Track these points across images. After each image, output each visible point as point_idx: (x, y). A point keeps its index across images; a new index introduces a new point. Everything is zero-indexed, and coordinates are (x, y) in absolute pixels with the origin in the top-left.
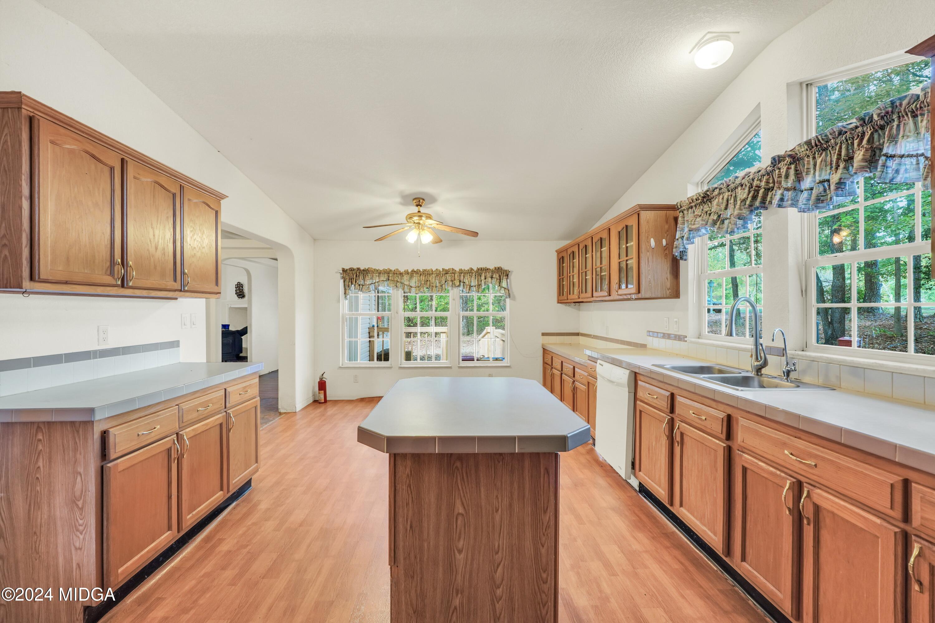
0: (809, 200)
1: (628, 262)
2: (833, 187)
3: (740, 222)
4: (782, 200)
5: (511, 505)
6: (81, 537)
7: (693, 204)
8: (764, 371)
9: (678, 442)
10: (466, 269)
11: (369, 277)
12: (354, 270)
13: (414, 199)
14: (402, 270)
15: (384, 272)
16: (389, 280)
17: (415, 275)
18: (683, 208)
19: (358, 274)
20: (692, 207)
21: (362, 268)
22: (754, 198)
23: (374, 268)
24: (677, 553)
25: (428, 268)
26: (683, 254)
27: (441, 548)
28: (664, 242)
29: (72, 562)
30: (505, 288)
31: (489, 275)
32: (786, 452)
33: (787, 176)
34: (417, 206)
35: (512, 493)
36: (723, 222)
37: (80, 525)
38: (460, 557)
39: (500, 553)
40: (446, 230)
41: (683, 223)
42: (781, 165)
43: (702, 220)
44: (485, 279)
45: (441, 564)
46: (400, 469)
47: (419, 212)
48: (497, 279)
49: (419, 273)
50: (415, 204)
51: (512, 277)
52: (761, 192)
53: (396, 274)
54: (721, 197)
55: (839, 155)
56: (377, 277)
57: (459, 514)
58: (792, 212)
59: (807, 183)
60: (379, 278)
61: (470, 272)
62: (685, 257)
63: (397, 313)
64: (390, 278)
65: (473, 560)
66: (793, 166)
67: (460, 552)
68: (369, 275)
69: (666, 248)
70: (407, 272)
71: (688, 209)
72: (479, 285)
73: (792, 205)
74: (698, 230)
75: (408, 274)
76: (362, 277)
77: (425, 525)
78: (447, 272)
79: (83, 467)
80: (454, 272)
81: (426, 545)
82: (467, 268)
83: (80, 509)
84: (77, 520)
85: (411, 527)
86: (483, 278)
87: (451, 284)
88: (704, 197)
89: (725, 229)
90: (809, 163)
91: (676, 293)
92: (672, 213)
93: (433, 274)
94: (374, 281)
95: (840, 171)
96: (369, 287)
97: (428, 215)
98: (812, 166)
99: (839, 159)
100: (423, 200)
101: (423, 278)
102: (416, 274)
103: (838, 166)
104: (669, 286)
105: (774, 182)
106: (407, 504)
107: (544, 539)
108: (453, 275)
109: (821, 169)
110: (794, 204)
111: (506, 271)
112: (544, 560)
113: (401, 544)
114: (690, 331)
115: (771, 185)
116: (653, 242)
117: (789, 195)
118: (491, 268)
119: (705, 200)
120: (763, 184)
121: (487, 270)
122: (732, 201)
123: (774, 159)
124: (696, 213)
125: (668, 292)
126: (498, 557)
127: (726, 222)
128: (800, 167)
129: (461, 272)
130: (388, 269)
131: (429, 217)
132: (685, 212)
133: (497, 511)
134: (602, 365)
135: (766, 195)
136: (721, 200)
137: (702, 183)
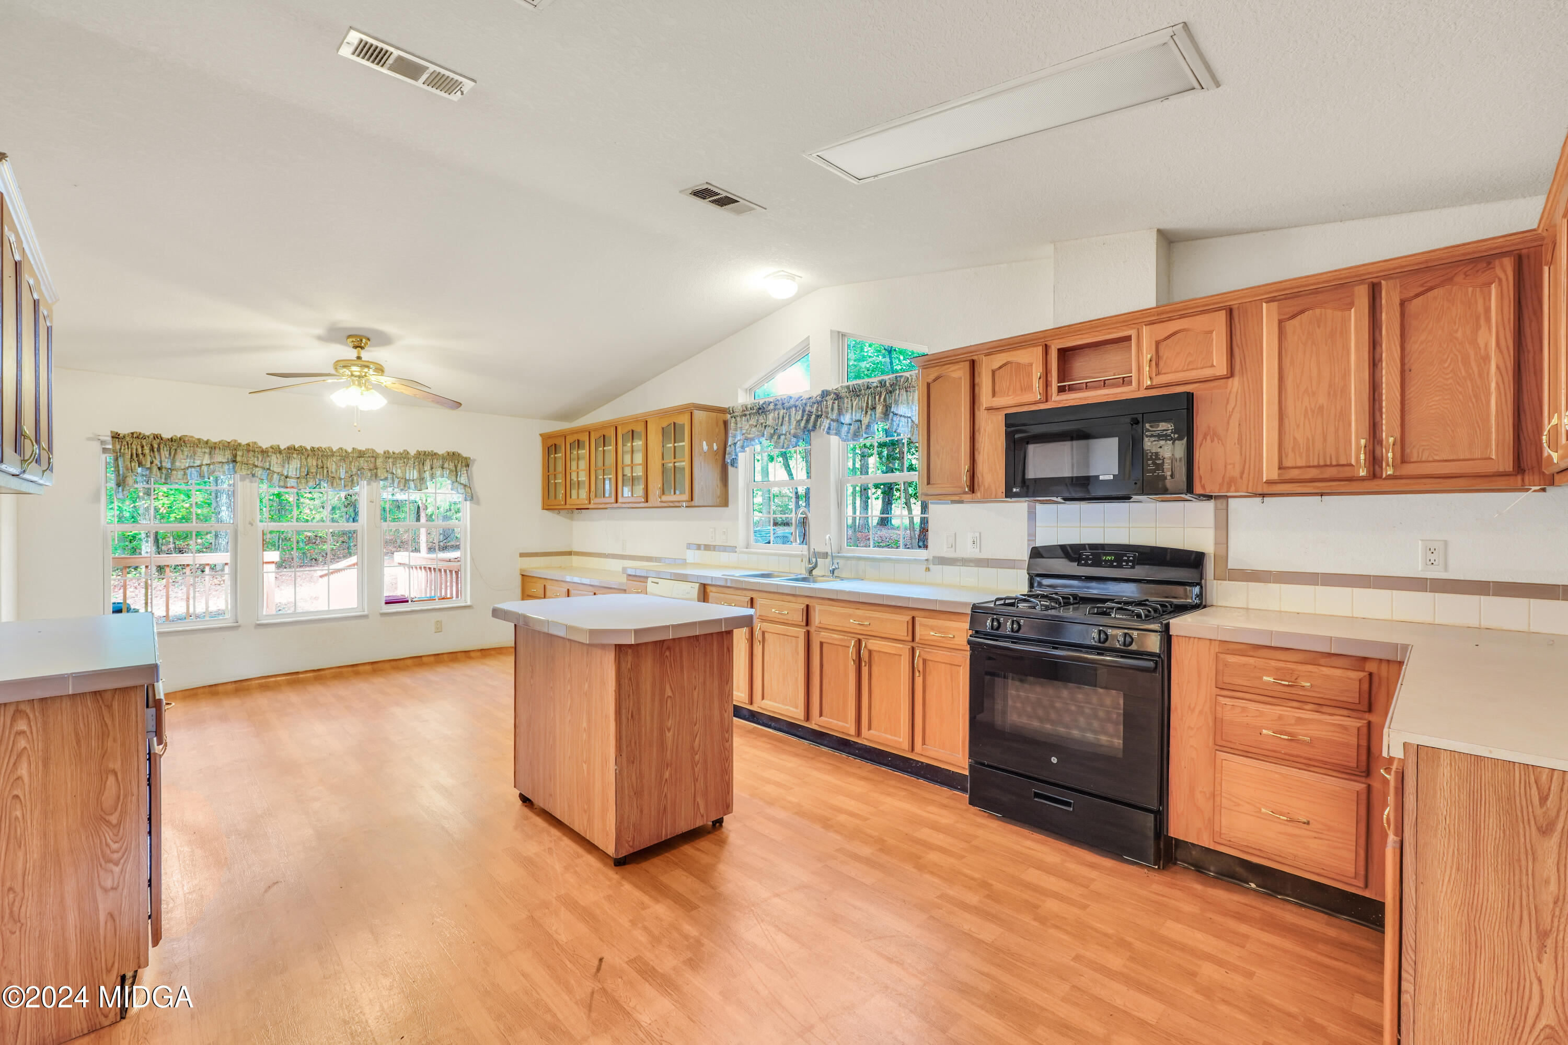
0: (848, 432)
1: (676, 464)
2: (864, 427)
3: (794, 440)
4: (829, 428)
5: (704, 683)
6: (117, 870)
7: (747, 413)
8: (814, 572)
9: (760, 641)
10: (397, 452)
11: (186, 453)
12: (144, 437)
13: (349, 336)
14: (265, 445)
15: (224, 446)
16: (234, 461)
17: (295, 456)
18: (736, 414)
19: (156, 446)
20: (745, 415)
21: (166, 435)
22: (808, 421)
23: (197, 437)
24: (764, 739)
25: (324, 445)
26: (734, 462)
27: (655, 730)
28: (715, 447)
29: (97, 915)
30: (465, 486)
31: (438, 464)
32: (851, 621)
33: (832, 409)
34: (355, 347)
35: (705, 672)
36: (779, 437)
37: (113, 852)
38: (669, 735)
39: (697, 725)
40: (404, 392)
41: (736, 430)
42: (828, 398)
43: (758, 431)
44: (432, 468)
45: (655, 745)
46: (623, 665)
47: (359, 358)
48: (451, 471)
49: (306, 454)
50: (351, 345)
51: (475, 468)
52: (813, 417)
53: (254, 451)
54: (777, 412)
55: (867, 403)
56: (207, 456)
57: (668, 697)
58: (834, 439)
59: (846, 418)
60: (211, 458)
61: (404, 456)
62: (735, 465)
63: (251, 524)
64: (239, 459)
65: (678, 735)
66: (836, 402)
67: (669, 730)
68: (185, 449)
69: (716, 453)
70: (277, 450)
71: (741, 416)
72: (422, 479)
73: (836, 434)
74: (752, 439)
75: (280, 452)
76: (165, 453)
77: (643, 712)
78: (361, 454)
79: (119, 759)
80: (375, 456)
81: (643, 730)
82: (398, 449)
83: (115, 826)
84: (107, 845)
85: (632, 716)
86: (427, 467)
87: (369, 475)
88: (760, 409)
89: (781, 444)
90: (848, 403)
91: (724, 502)
92: (722, 416)
93: (333, 455)
94: (198, 463)
95: (868, 416)
96: (185, 474)
97: (379, 366)
98: (850, 406)
99: (867, 407)
100: (369, 339)
101: (312, 462)
102: (298, 454)
103: (867, 412)
104: (719, 494)
105: (822, 411)
106: (629, 696)
107: (726, 705)
108: (373, 460)
109: (856, 411)
110: (838, 433)
111: (466, 458)
112: (726, 723)
113: (624, 733)
114: (740, 542)
115: (820, 413)
116: (705, 447)
117: (834, 425)
118: (440, 453)
119: (760, 411)
120: (814, 410)
121: (434, 455)
122: (787, 419)
123: (823, 392)
124: (751, 422)
125: (718, 500)
126: (696, 728)
127: (782, 437)
128: (841, 404)
129: (387, 455)
130: (235, 441)
131: (380, 370)
132: (738, 419)
133: (695, 689)
134: (658, 583)
135: (816, 421)
136: (776, 415)
137: (750, 390)
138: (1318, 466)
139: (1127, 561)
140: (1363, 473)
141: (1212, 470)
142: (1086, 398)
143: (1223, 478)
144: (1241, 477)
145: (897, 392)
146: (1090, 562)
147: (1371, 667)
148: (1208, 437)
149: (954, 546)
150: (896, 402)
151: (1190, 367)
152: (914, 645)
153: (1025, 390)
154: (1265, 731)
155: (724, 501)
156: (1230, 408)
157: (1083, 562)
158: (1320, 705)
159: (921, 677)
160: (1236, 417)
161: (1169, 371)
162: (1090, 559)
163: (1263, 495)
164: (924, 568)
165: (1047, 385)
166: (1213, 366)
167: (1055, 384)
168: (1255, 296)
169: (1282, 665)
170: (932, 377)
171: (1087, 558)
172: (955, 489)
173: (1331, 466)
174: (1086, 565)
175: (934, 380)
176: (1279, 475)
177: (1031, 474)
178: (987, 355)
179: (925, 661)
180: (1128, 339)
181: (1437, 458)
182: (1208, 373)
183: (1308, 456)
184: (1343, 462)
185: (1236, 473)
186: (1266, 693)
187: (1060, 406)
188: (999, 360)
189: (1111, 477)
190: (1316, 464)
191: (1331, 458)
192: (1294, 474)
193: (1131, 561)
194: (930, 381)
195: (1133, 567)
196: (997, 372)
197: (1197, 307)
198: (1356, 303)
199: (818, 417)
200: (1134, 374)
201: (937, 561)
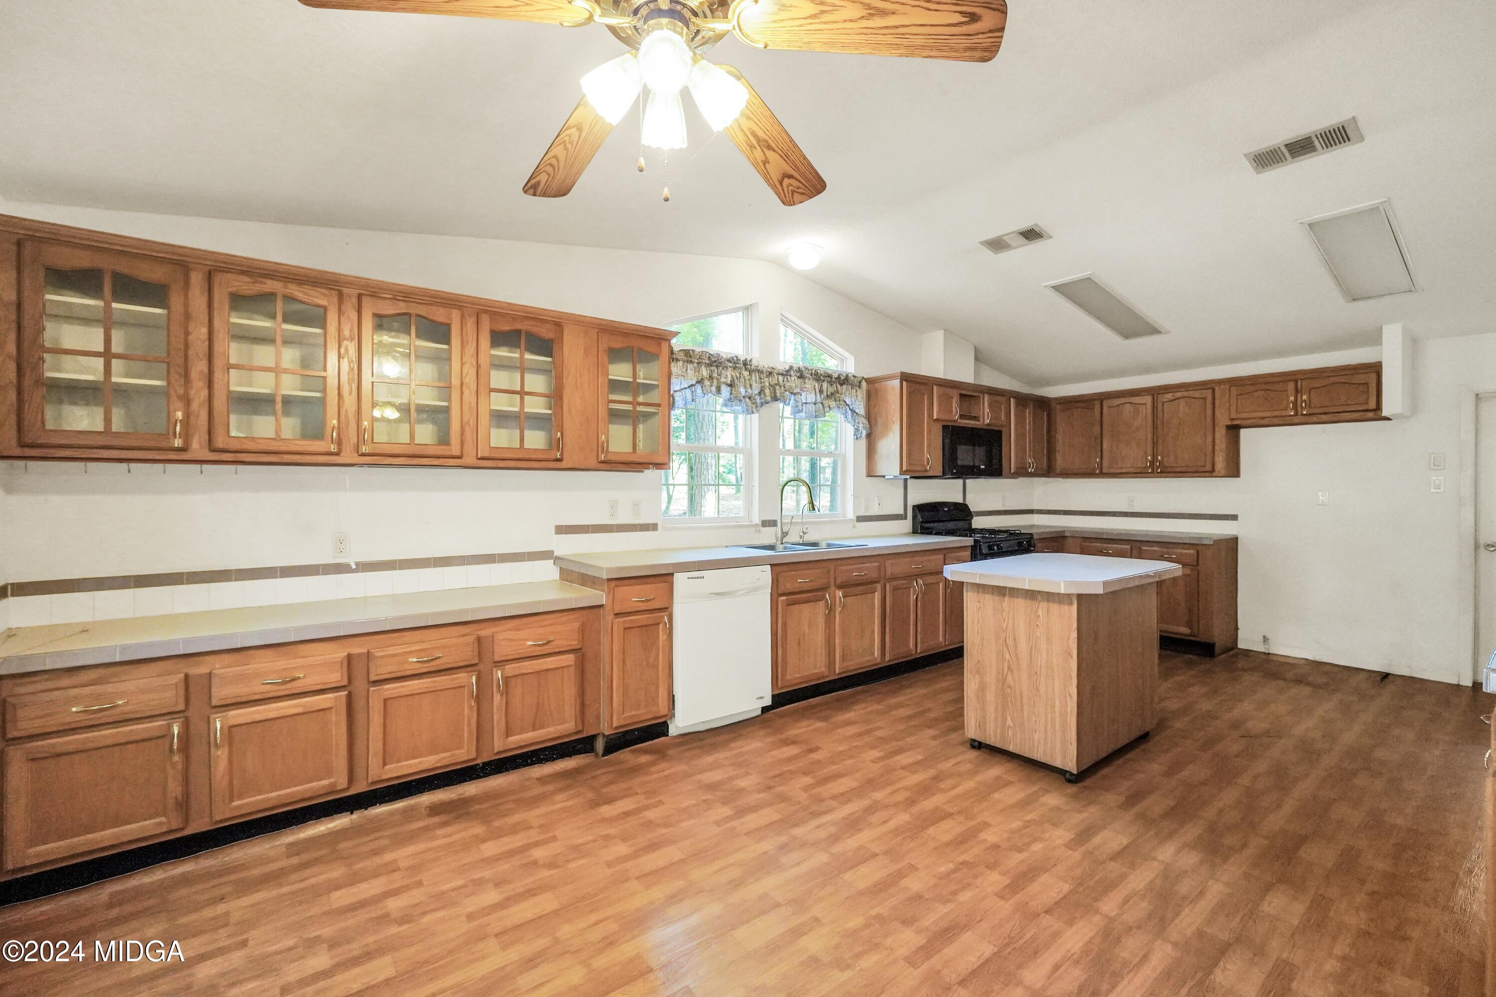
8: (785, 540)
134: (701, 577)
140: (1030, 471)
142: (968, 424)
149: (868, 508)
150: (845, 394)
151: (997, 418)
153: (951, 413)
164: (852, 526)
165: (957, 412)
166: (1002, 420)
168: (1009, 394)
170: (911, 389)
172: (921, 468)
176: (1015, 470)
177: (961, 463)
178: (936, 385)
180: (979, 397)
182: (1001, 423)
183: (1020, 464)
184: (1025, 467)
188: (942, 390)
189: (984, 467)
190: (1021, 467)
191: (1023, 465)
192: (1018, 470)
194: (910, 392)
196: (940, 397)
198: (1028, 407)
199: (783, 389)
200: (981, 416)
201: (861, 519)
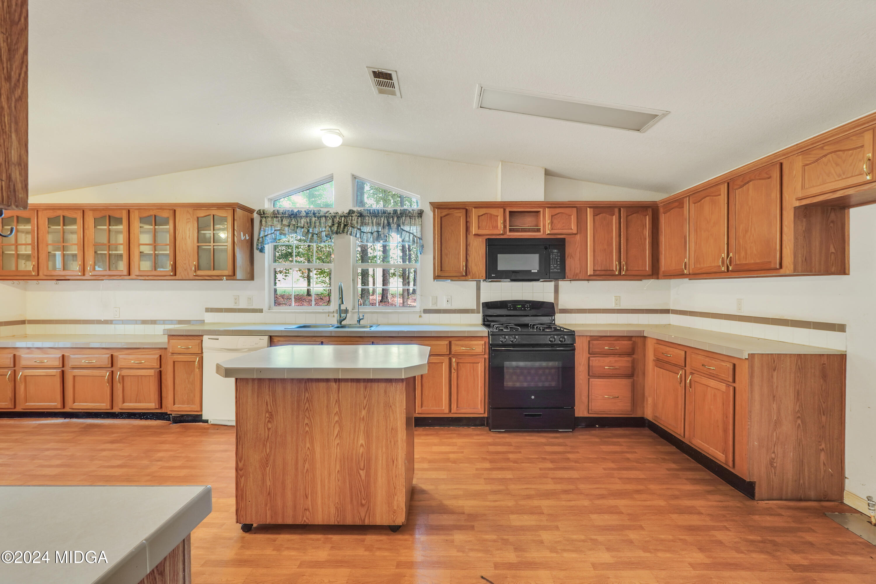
0: (371, 238)
1: (215, 247)
3: (326, 238)
18: (267, 215)
26: (263, 248)
28: (247, 237)
33: (357, 222)
36: (313, 235)
41: (267, 226)
42: (353, 215)
52: (342, 225)
55: (384, 222)
59: (368, 229)
62: (263, 251)
66: (360, 218)
69: (248, 241)
71: (272, 218)
88: (292, 214)
90: (369, 220)
91: (251, 279)
92: (250, 215)
98: (370, 222)
99: (384, 224)
104: (249, 271)
105: (348, 222)
109: (375, 226)
114: (266, 306)
116: (242, 235)
119: (292, 216)
120: (342, 221)
122: (318, 224)
123: (350, 210)
124: (284, 223)
125: (248, 275)
127: (315, 236)
128: (363, 220)
132: (269, 219)
134: (218, 339)
135: (344, 228)
136: (308, 220)
137: (274, 201)
138: (604, 270)
139: (527, 307)
140: (617, 273)
141: (570, 270)
142: (521, 235)
143: (574, 273)
144: (580, 273)
145: (404, 218)
146: (512, 308)
147: (633, 339)
148: (569, 257)
149: (436, 303)
150: (403, 224)
151: (564, 228)
152: (450, 356)
153: (494, 228)
154: (606, 367)
155: (251, 277)
156: (576, 246)
157: (509, 308)
158: (620, 355)
159: (456, 373)
160: (578, 250)
161: (556, 228)
162: (512, 307)
163: (588, 280)
164: (418, 316)
165: (505, 227)
166: (571, 229)
167: (508, 227)
168: (585, 205)
169: (610, 342)
170: (444, 214)
171: (510, 307)
172: (457, 274)
173: (608, 270)
174: (511, 310)
175: (445, 216)
176: (594, 273)
177: (500, 268)
178: (475, 208)
179: (458, 364)
180: (538, 212)
181: (634, 269)
182: (570, 231)
183: (601, 267)
184: (611, 269)
185: (578, 271)
186: (604, 353)
187: (510, 237)
188: (482, 211)
189: (536, 271)
190: (604, 269)
191: (608, 268)
192: (598, 273)
193: (529, 307)
194: (442, 216)
195: (530, 310)
196: (480, 217)
197: (566, 204)
198: (615, 214)
199: (345, 226)
200: (542, 228)
201: (426, 311)
